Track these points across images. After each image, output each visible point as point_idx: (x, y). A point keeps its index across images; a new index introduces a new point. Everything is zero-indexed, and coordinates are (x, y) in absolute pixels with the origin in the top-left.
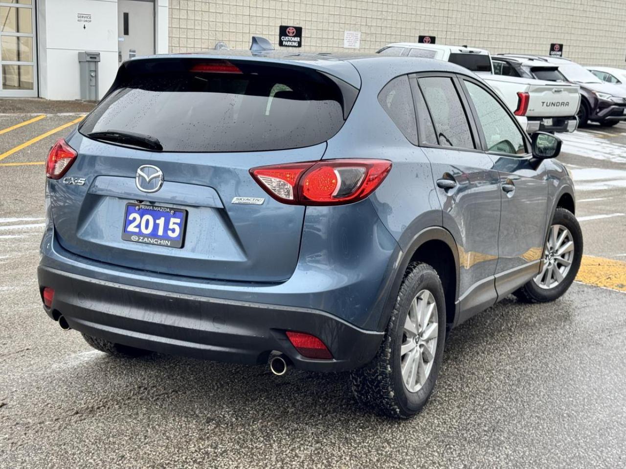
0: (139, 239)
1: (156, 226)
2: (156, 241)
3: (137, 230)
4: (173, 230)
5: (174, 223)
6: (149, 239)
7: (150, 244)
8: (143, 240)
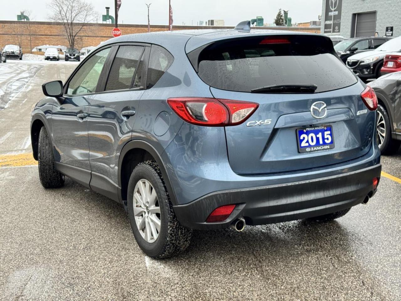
0: (311, 149)
1: (318, 139)
2: (321, 148)
3: (307, 144)
4: (328, 139)
5: (327, 135)
6: (317, 148)
7: (318, 150)
8: (313, 149)
